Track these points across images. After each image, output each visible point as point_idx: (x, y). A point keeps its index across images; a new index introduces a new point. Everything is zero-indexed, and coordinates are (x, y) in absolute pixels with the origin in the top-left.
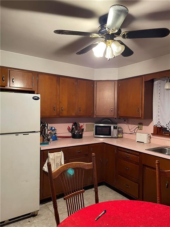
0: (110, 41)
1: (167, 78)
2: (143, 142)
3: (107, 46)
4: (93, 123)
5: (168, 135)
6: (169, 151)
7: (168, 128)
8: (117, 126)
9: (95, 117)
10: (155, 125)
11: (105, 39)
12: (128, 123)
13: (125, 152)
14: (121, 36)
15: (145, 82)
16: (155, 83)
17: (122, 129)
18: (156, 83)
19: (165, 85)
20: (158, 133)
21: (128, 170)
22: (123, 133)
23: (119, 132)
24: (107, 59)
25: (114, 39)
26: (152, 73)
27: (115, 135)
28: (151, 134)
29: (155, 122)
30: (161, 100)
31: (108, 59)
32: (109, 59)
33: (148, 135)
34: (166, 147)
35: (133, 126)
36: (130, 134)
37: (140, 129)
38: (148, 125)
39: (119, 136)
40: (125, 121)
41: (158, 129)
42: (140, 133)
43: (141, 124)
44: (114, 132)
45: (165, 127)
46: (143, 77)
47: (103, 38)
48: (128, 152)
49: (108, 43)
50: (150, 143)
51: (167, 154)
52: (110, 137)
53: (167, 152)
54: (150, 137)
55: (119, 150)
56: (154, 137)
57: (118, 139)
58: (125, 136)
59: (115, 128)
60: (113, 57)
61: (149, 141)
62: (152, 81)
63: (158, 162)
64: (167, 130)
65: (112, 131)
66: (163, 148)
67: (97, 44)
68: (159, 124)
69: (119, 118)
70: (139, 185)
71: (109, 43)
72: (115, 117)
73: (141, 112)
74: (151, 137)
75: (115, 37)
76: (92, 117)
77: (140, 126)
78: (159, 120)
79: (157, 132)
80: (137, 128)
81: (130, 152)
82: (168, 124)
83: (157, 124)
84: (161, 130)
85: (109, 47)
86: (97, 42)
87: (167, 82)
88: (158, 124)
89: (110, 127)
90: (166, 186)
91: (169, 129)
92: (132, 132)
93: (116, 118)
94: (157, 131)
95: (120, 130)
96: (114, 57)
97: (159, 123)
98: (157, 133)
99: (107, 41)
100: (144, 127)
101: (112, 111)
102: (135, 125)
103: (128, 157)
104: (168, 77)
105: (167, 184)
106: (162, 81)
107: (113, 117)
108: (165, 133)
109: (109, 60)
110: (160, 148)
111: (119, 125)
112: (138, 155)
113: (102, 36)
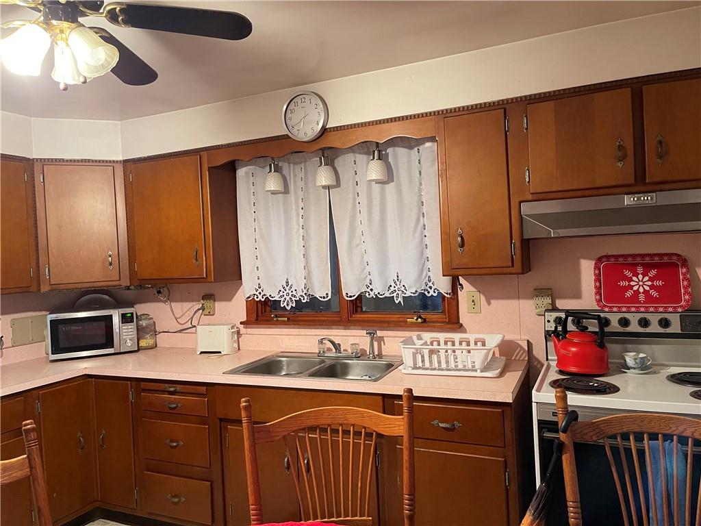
0: (66, 25)
1: (270, 160)
2: (220, 352)
3: (54, 43)
4: (41, 310)
5: (284, 321)
6: (288, 366)
7: (282, 299)
8: (132, 314)
9: (45, 288)
10: (249, 297)
11: (46, 16)
12: (170, 299)
13: (163, 392)
14: (102, 13)
15: (210, 169)
16: (241, 173)
17: (151, 321)
18: (243, 174)
19: (265, 179)
20: (259, 319)
21: (176, 446)
22: (155, 333)
23: (141, 332)
24: (59, 83)
25: (80, 19)
26: (228, 144)
27: (129, 343)
28: (241, 323)
29: (248, 288)
30: (259, 223)
31: (62, 86)
32: (66, 85)
33: (233, 327)
34: (281, 354)
35: (187, 305)
36: (180, 331)
37: (209, 314)
38: (229, 298)
39: (143, 343)
40: (159, 292)
41: (259, 305)
42: (209, 325)
43: (209, 297)
44: (124, 334)
45: (277, 298)
46: (201, 153)
47: (40, 11)
48: (172, 389)
49: (58, 31)
50: (239, 349)
51: (284, 373)
52: (111, 351)
53: (285, 368)
54: (238, 333)
55: (144, 390)
56: (250, 331)
57: (140, 355)
58: (162, 340)
59: (125, 319)
60: (82, 80)
61: (236, 345)
62: (231, 167)
63: (246, 402)
64: (282, 306)
65: (118, 331)
66: (273, 359)
67: (16, 29)
68: (260, 293)
69: (141, 287)
70: (211, 485)
71: (62, 32)
72: (125, 282)
73: (206, 263)
74: (241, 333)
75: (84, 15)
76: (34, 288)
77: (208, 303)
78: (259, 281)
79: (257, 316)
80: (199, 310)
81: (179, 388)
82: (283, 290)
83: (255, 292)
84: (268, 309)
85: (61, 44)
86: (17, 23)
87: (271, 171)
88: (257, 293)
89: (110, 317)
90: (286, 464)
91: (285, 304)
92: (185, 326)
93: (128, 288)
94: (257, 312)
95: (144, 323)
96: (85, 82)
97: (260, 290)
98: (257, 319)
99: (54, 22)
100: (219, 306)
101: (111, 264)
102: (193, 301)
103: (174, 406)
104: (273, 159)
105: (286, 459)
106: (258, 168)
107: (117, 283)
108: (276, 316)
109: (65, 89)
110: (264, 362)
111: (140, 309)
112: (205, 393)
113: (33, 5)
